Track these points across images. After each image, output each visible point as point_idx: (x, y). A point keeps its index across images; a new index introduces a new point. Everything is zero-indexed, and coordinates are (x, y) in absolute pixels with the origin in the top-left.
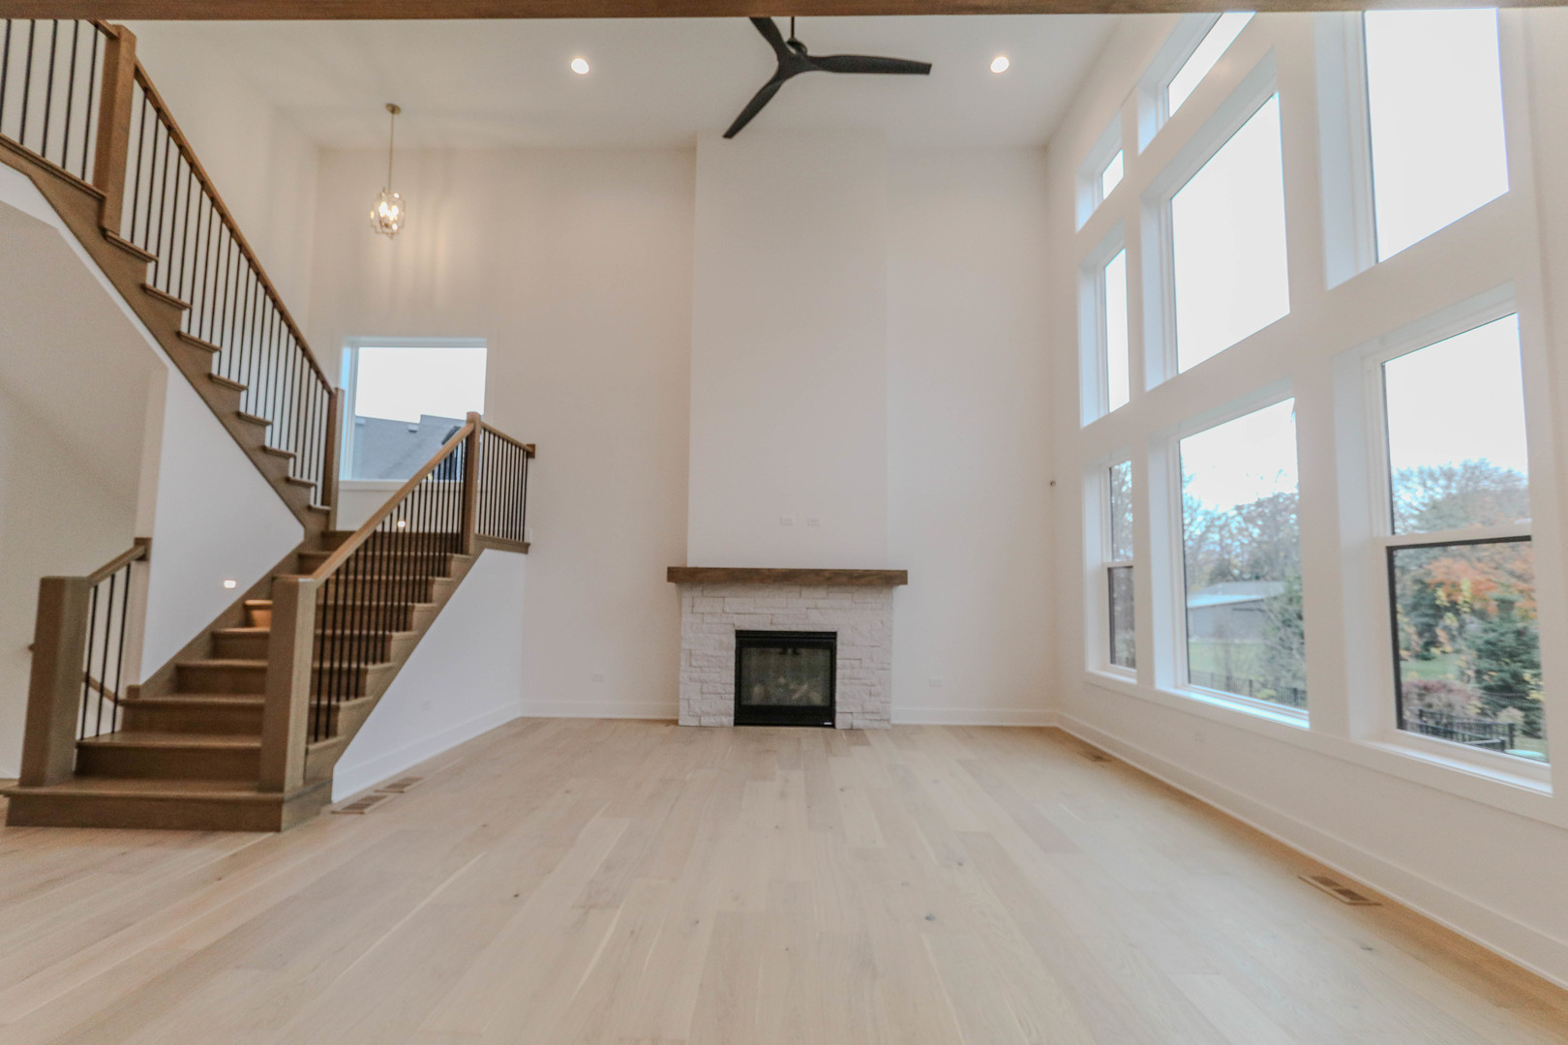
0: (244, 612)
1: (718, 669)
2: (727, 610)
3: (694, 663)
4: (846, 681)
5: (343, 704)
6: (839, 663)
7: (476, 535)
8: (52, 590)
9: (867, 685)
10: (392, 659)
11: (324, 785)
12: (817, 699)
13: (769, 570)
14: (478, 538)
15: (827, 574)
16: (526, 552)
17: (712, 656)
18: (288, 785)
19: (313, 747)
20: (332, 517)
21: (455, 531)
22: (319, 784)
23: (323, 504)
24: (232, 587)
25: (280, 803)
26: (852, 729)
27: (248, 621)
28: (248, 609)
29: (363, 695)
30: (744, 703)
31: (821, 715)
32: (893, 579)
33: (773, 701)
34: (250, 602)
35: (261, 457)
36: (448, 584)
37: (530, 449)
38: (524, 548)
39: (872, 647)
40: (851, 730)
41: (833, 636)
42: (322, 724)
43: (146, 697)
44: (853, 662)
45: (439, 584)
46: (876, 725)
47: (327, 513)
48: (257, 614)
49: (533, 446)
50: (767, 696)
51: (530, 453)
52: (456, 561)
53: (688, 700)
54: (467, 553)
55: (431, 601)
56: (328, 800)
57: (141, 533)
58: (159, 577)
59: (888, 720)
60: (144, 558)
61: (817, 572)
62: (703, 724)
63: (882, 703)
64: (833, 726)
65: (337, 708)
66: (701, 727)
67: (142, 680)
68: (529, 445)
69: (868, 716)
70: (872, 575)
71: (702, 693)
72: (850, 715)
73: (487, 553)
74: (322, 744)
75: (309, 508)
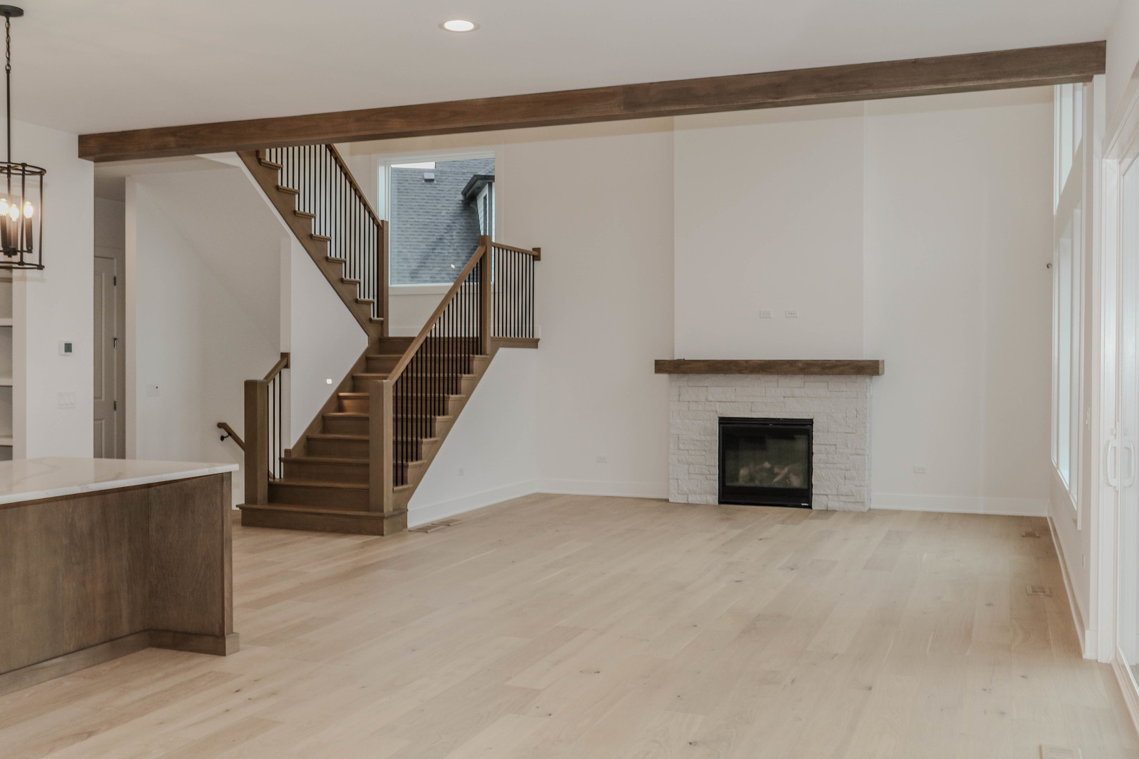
0: (337, 401)
1: (703, 453)
2: (710, 398)
3: (681, 446)
4: (822, 465)
5: (410, 464)
6: (815, 448)
7: (492, 338)
8: (250, 387)
9: (842, 469)
10: (436, 435)
11: (403, 513)
12: (796, 482)
13: (746, 361)
14: (493, 339)
15: (800, 365)
16: (536, 347)
17: (697, 440)
18: (385, 510)
19: (396, 488)
20: (385, 326)
21: (475, 336)
22: (401, 512)
23: (378, 317)
24: (332, 383)
25: (382, 518)
26: (827, 510)
27: (341, 408)
28: (340, 399)
29: (421, 459)
30: (728, 484)
31: (799, 497)
32: (869, 369)
33: (757, 483)
34: (341, 394)
35: (340, 286)
36: (472, 379)
37: (536, 253)
38: (534, 343)
39: (846, 433)
40: (828, 512)
41: (810, 422)
42: (400, 479)
43: (294, 456)
44: (827, 447)
45: (465, 380)
46: (850, 507)
47: (382, 323)
48: (346, 402)
49: (538, 250)
50: (752, 479)
51: (536, 255)
52: (477, 360)
53: (678, 479)
54: (485, 354)
55: (460, 393)
56: (405, 526)
57: (283, 350)
58: (295, 379)
59: (863, 503)
60: (287, 366)
61: (792, 363)
62: (690, 502)
63: (856, 486)
64: (810, 507)
65: (407, 466)
66: (688, 504)
67: (291, 447)
68: (534, 249)
69: (843, 498)
70: (843, 365)
71: (689, 474)
72: (825, 497)
73: (502, 351)
74: (400, 487)
75: (371, 320)
